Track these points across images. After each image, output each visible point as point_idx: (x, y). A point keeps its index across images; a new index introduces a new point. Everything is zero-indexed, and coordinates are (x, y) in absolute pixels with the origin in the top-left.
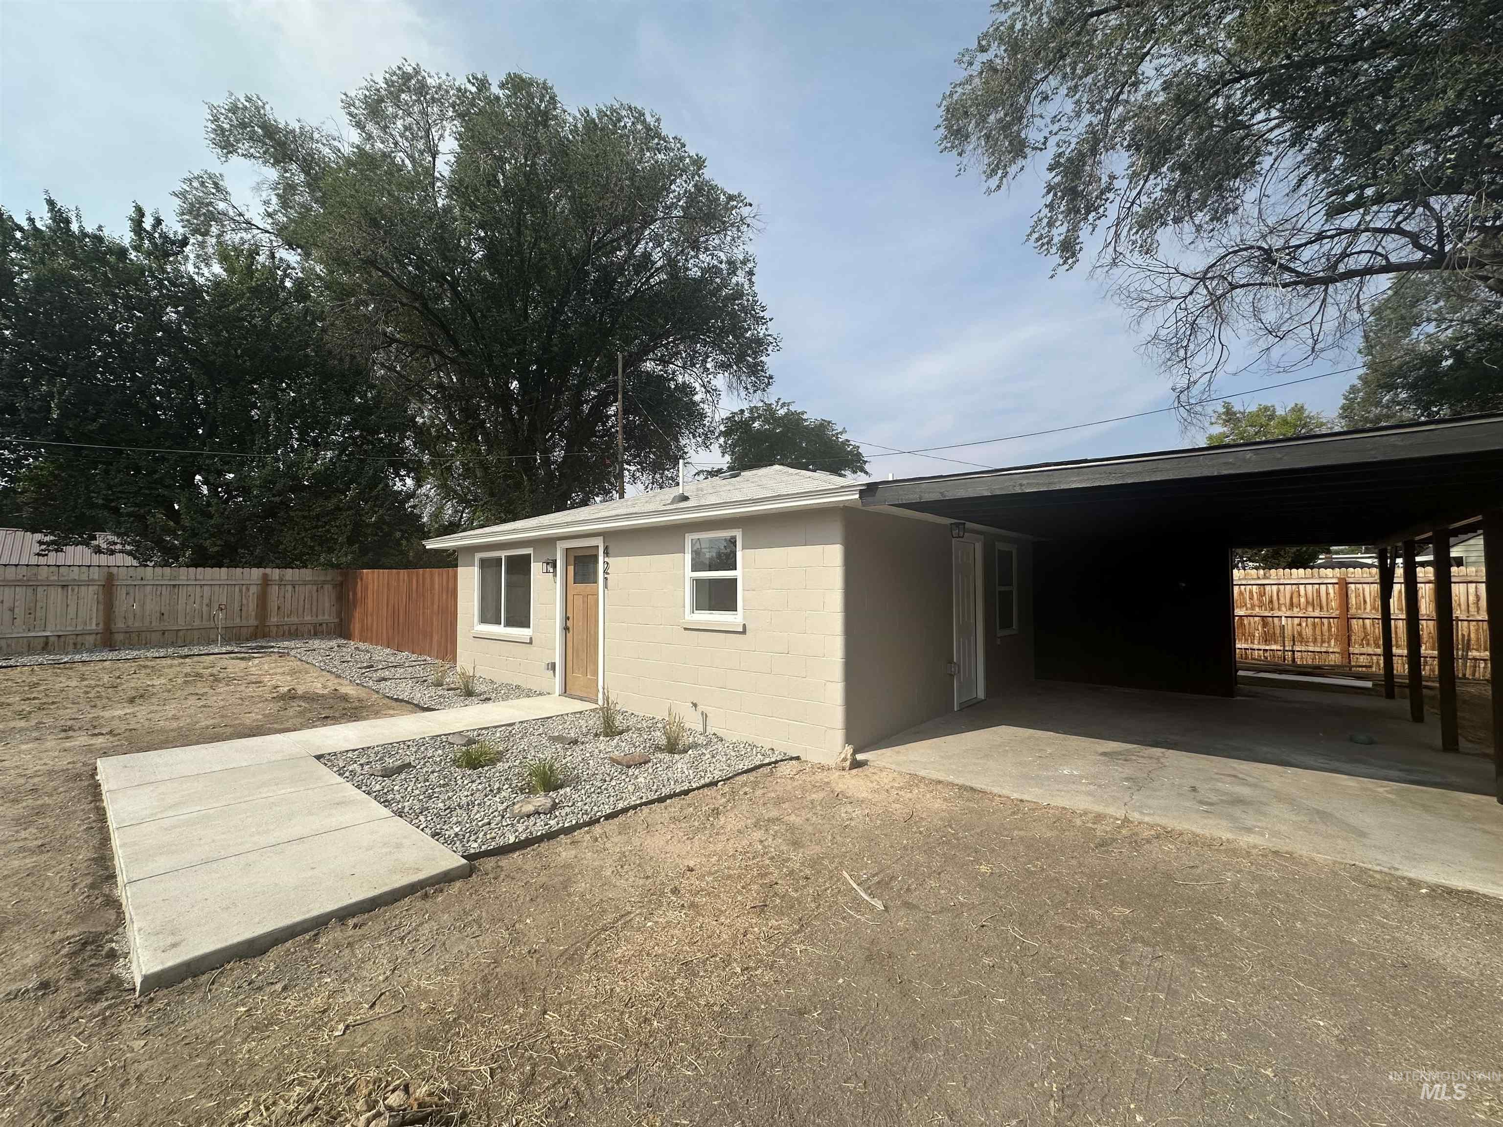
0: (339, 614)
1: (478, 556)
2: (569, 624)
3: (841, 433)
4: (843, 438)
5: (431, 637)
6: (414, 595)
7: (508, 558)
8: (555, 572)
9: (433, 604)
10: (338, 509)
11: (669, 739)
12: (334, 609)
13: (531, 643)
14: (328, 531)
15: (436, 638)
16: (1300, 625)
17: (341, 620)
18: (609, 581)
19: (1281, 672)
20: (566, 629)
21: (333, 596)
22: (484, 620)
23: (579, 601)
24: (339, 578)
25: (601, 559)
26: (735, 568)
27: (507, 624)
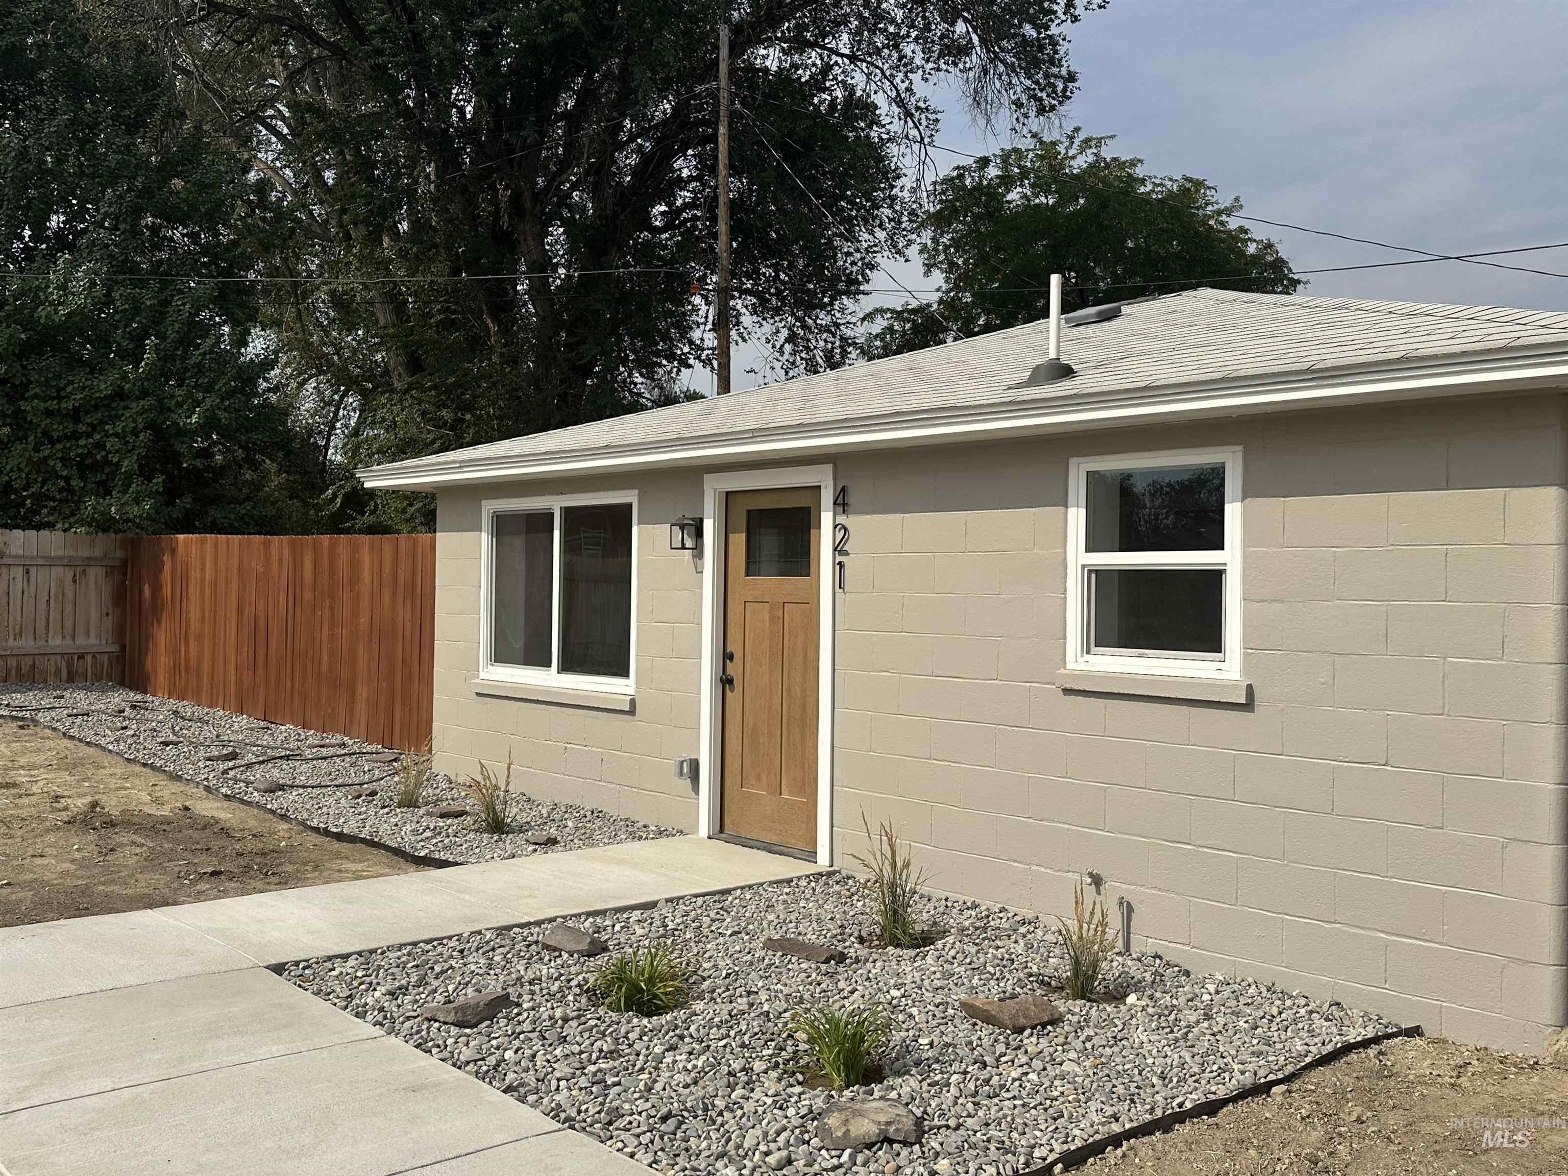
0: (119, 632)
1: (490, 507)
2: (733, 669)
3: (1228, 211)
4: (1233, 224)
5: (352, 691)
6: (308, 595)
7: (568, 513)
8: (698, 551)
9: (355, 614)
10: (119, 395)
11: (1076, 962)
12: (109, 623)
13: (632, 712)
14: (100, 446)
15: (363, 692)
17: (123, 648)
18: (847, 571)
20: (725, 682)
21: (107, 590)
22: (501, 656)
23: (760, 617)
24: (120, 554)
25: (827, 519)
26: (1219, 545)
27: (566, 667)
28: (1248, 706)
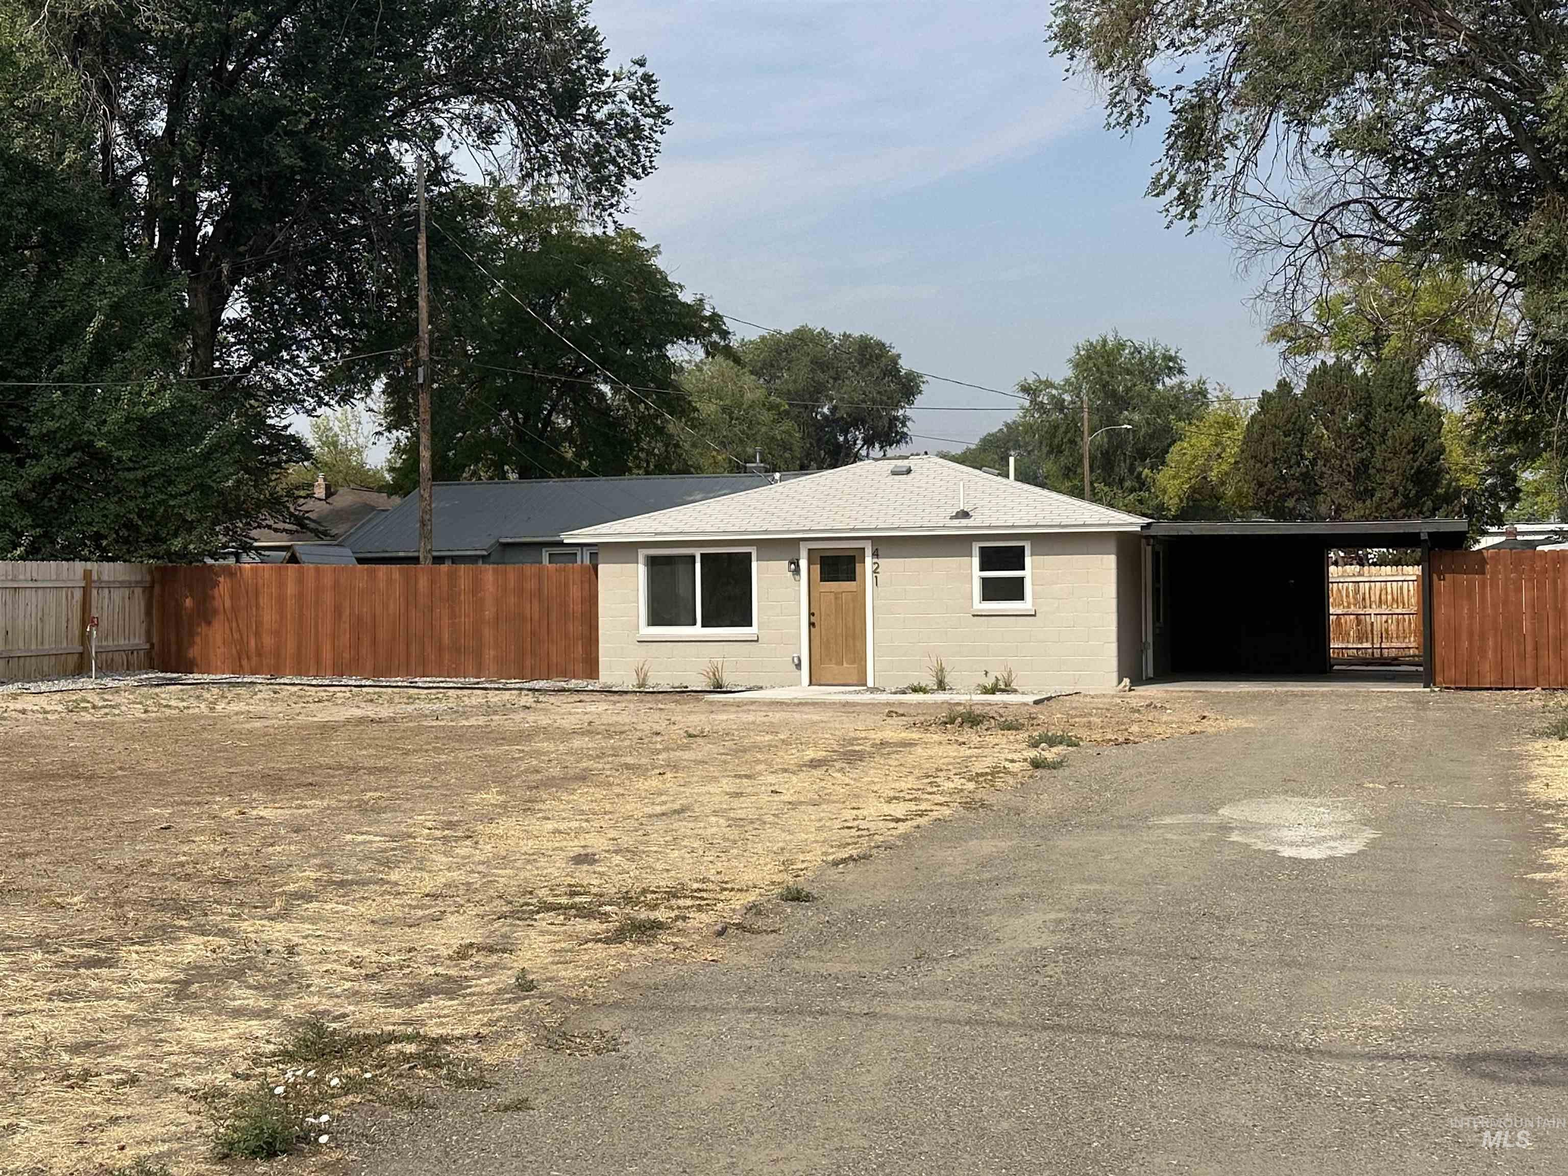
0: (157, 635)
1: (642, 553)
2: (814, 619)
7: (706, 556)
8: (797, 571)
12: (143, 627)
13: (757, 641)
16: (1386, 622)
17: (152, 646)
18: (881, 579)
19: (1368, 664)
20: (811, 624)
21: (143, 607)
22: (656, 619)
23: (829, 598)
24: (149, 577)
25: (869, 560)
26: (1023, 569)
27: (703, 626)
28: (1034, 615)
